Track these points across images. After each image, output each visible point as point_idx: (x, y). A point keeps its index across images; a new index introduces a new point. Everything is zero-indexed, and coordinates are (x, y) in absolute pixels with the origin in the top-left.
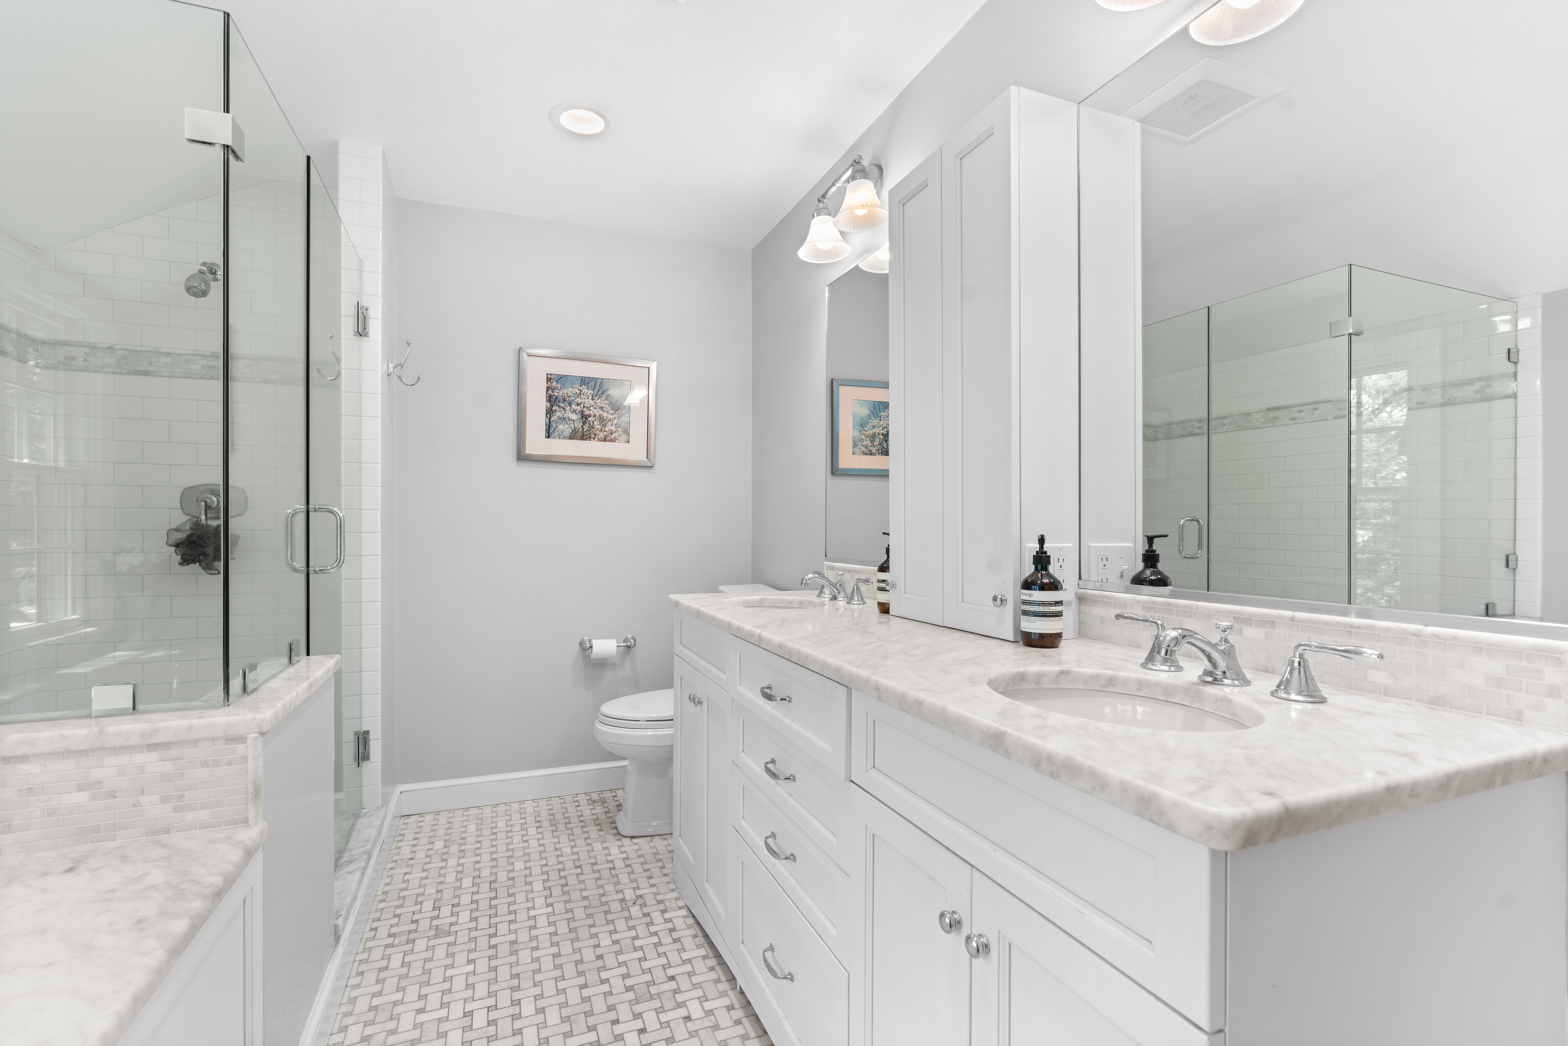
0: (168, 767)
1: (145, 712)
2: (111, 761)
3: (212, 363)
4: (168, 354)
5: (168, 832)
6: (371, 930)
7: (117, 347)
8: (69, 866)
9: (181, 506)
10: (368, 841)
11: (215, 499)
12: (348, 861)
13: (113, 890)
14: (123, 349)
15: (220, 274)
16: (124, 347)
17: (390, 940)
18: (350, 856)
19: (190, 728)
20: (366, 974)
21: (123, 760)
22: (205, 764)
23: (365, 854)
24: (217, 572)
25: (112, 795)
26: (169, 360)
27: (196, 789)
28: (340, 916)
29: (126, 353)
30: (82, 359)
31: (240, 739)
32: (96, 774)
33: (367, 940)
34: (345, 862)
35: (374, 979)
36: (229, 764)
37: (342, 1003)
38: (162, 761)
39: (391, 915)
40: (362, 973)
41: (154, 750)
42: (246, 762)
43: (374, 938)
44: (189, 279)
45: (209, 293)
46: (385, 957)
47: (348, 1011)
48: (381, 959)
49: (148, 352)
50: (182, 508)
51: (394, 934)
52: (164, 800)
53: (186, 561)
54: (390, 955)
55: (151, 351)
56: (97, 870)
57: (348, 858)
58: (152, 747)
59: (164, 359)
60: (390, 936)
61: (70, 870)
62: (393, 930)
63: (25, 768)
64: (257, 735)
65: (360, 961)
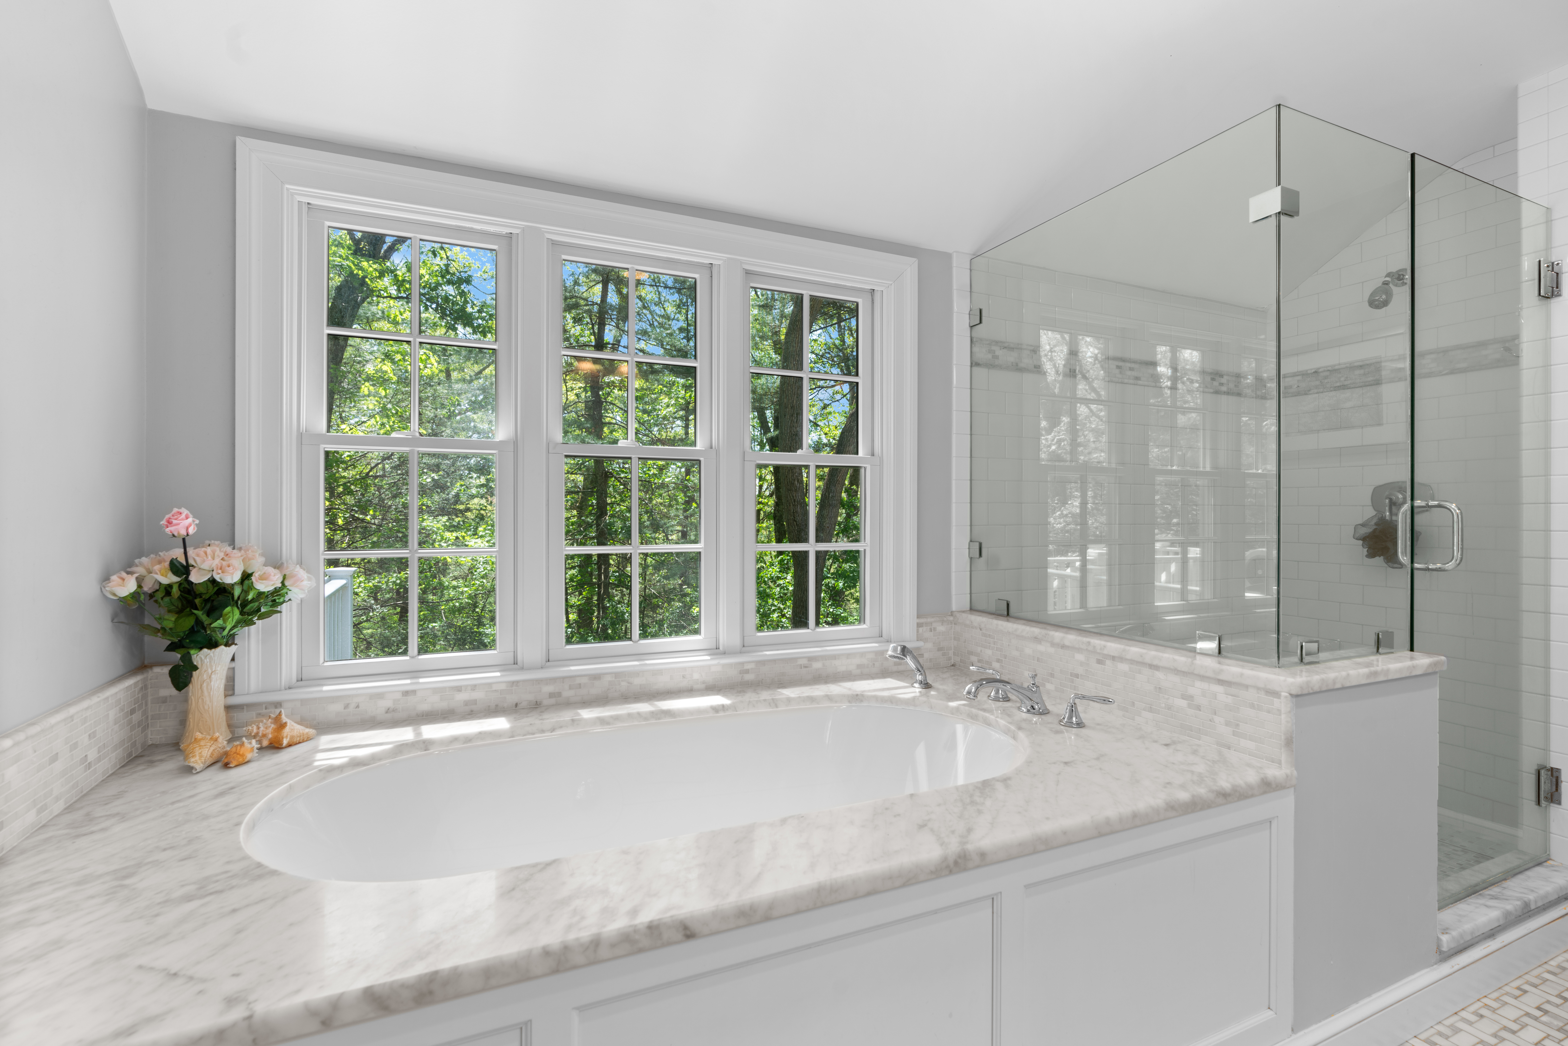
0: (1229, 700)
1: (1226, 657)
2: (1198, 684)
3: (1400, 365)
4: (1361, 366)
5: (1229, 748)
6: (1519, 988)
7: (1320, 370)
8: (1168, 743)
9: (1372, 503)
10: (1533, 891)
11: (1400, 496)
12: (1493, 896)
13: (1173, 763)
14: (1324, 371)
15: (1408, 277)
16: (1325, 369)
17: (1538, 1013)
18: (1499, 892)
19: (1242, 675)
20: (1484, 1020)
21: (1204, 685)
22: (1252, 706)
23: (1518, 900)
24: (1400, 566)
25: (1198, 708)
26: (1362, 372)
27: (1246, 723)
28: (1447, 933)
29: (1328, 373)
30: (1296, 386)
31: (1275, 694)
32: (1191, 691)
33: (1507, 994)
34: (1489, 895)
35: (1493, 1031)
36: (1269, 712)
37: (1444, 1022)
38: (1226, 694)
39: (1556, 993)
40: (1482, 1016)
41: (1222, 685)
42: (1280, 715)
43: (1516, 998)
44: (1372, 295)
45: (1391, 301)
46: (1518, 1022)
47: (1445, 1033)
48: (1513, 1020)
49: (1344, 368)
50: (1373, 506)
51: (1546, 1010)
52: (1227, 724)
53: (1372, 555)
54: (1527, 1025)
55: (1347, 367)
56: (1177, 750)
57: (1495, 894)
58: (1221, 682)
59: (1357, 372)
60: (1539, 1008)
61: (1166, 745)
62: (1547, 1007)
63: (1160, 675)
64: (1287, 694)
65: (1486, 1005)
